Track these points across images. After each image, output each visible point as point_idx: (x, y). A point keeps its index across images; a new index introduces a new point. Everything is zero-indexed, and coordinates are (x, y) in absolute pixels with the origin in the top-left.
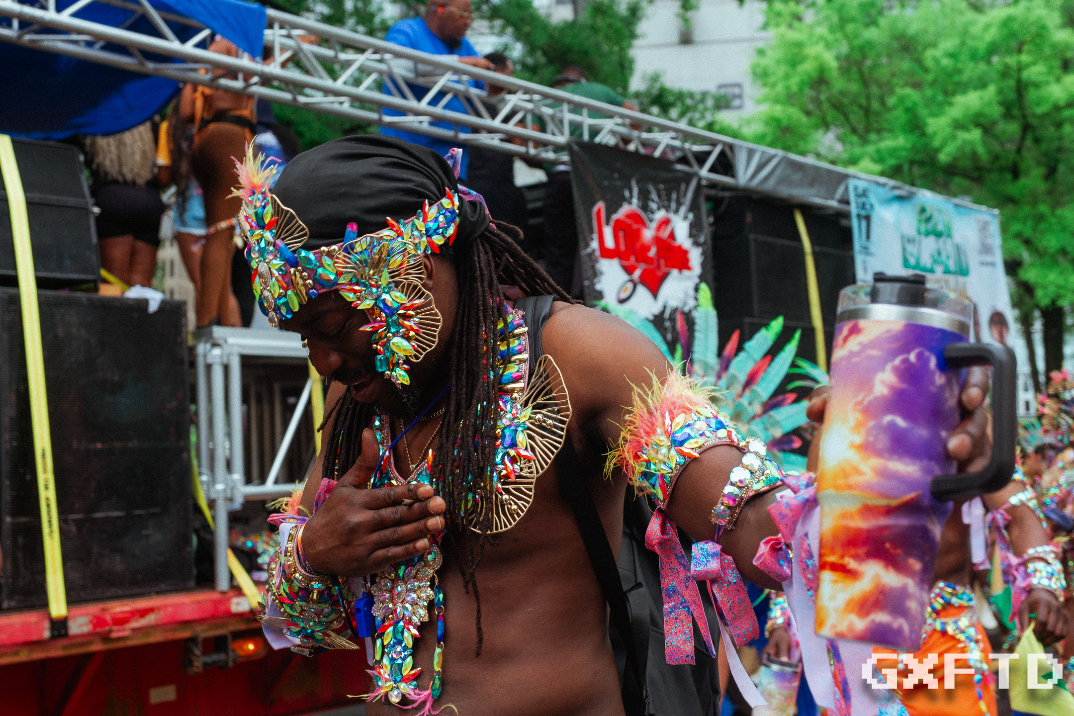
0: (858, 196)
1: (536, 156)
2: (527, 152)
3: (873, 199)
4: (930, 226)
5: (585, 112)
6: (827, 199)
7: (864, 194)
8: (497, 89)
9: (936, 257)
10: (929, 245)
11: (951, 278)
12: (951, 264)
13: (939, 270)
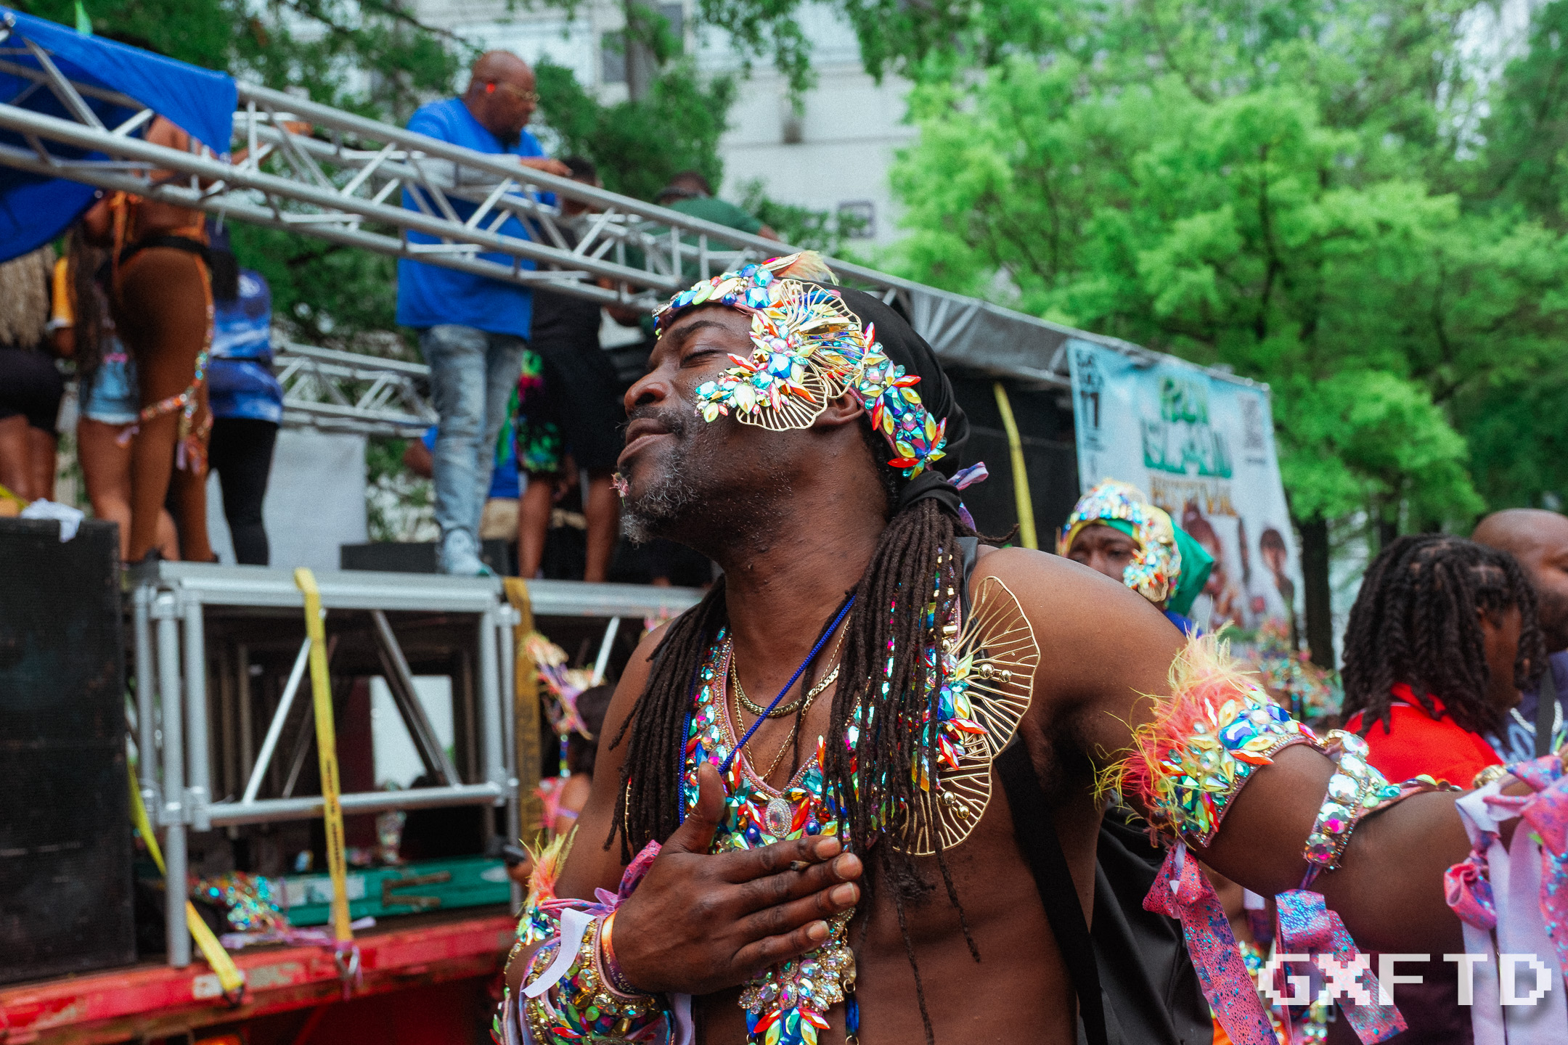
0: (1082, 365)
1: (631, 304)
2: (619, 299)
3: (1101, 368)
4: (1179, 408)
5: (703, 241)
6: (1039, 368)
7: (1090, 362)
8: (575, 206)
9: (1187, 449)
10: (1178, 434)
11: (1209, 481)
12: (1209, 462)
13: (1192, 469)
